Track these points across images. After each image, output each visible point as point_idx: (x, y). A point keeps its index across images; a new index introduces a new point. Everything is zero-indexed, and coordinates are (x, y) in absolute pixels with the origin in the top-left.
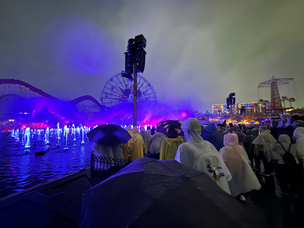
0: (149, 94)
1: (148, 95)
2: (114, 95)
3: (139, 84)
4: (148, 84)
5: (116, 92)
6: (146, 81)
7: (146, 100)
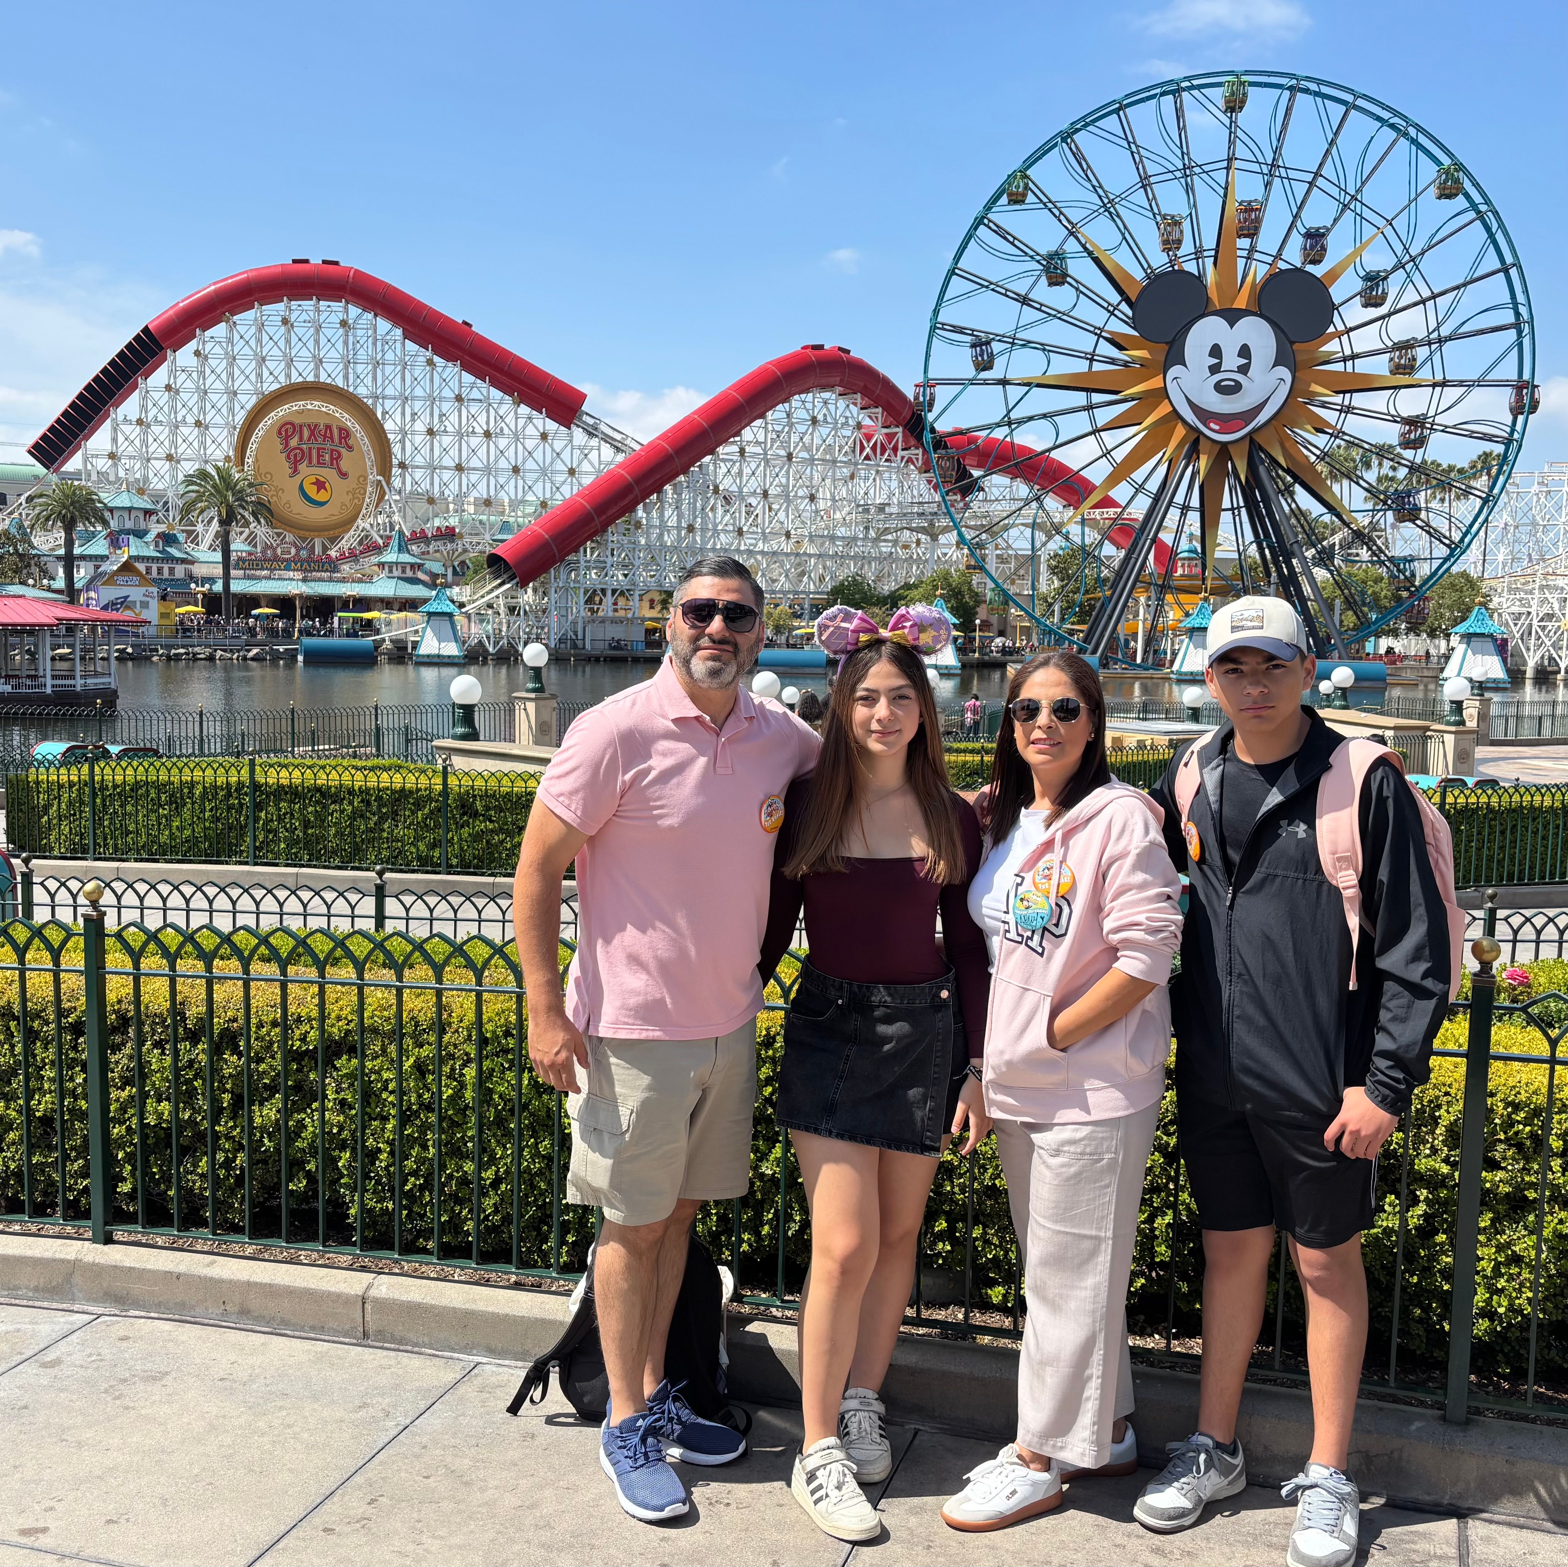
0: (1434, 297)
1: (1423, 302)
2: (1044, 348)
3: (1320, 182)
4: (1428, 171)
5: (1060, 316)
6: (1412, 132)
7: (1397, 369)
